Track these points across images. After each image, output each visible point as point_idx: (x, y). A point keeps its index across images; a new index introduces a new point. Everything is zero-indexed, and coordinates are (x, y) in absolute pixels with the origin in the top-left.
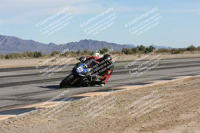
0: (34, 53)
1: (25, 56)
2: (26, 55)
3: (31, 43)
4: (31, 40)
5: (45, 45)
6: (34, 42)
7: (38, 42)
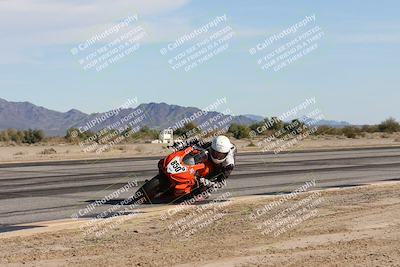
0: (26, 133)
1: (5, 140)
2: (7, 136)
3: (28, 109)
4: (27, 103)
5: (58, 114)
6: (33, 106)
7: (42, 108)
